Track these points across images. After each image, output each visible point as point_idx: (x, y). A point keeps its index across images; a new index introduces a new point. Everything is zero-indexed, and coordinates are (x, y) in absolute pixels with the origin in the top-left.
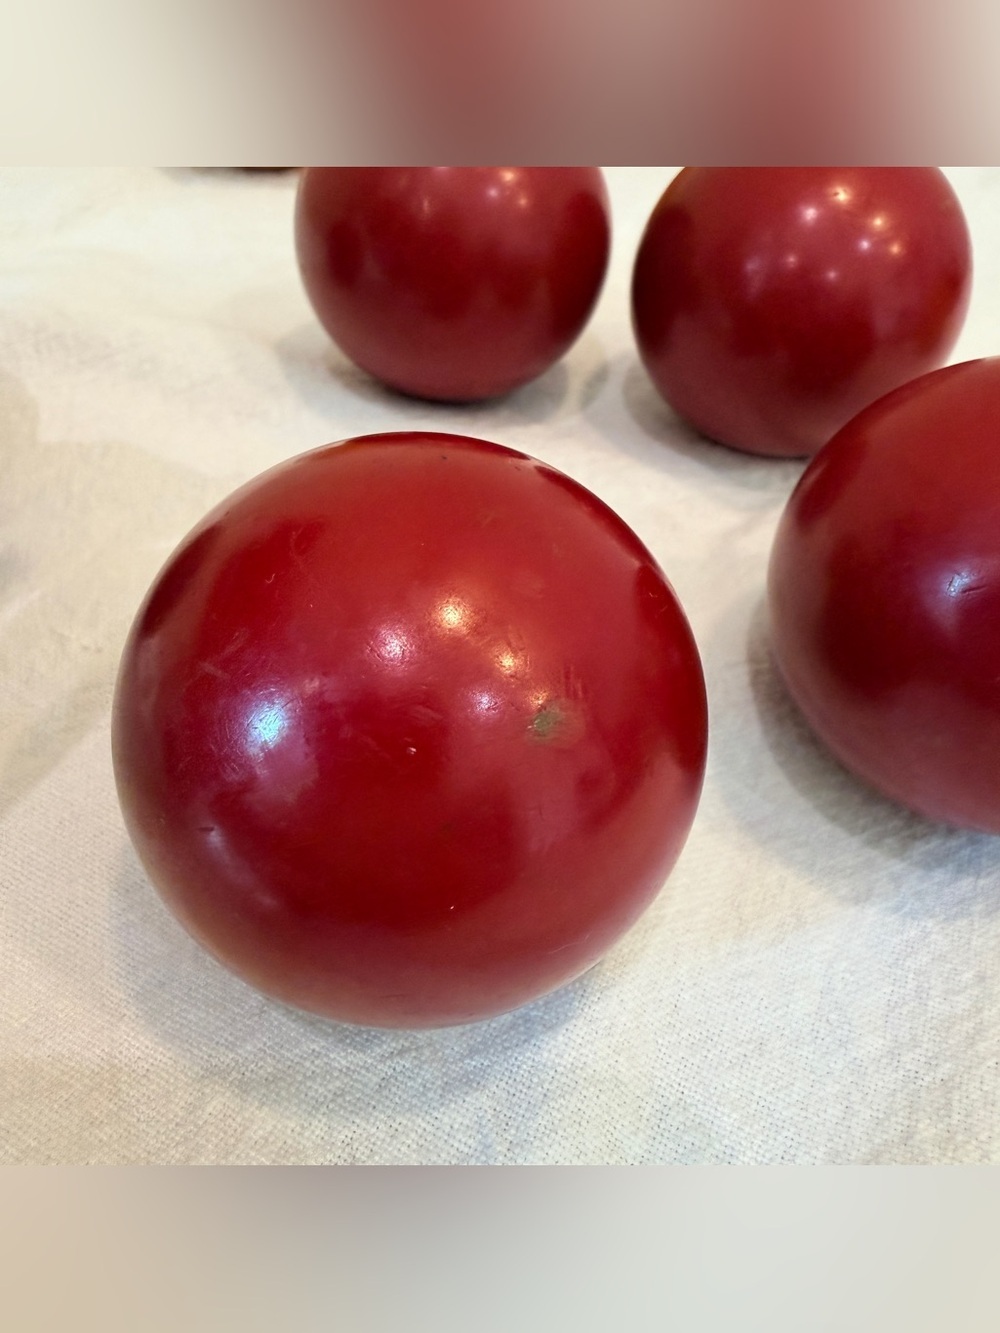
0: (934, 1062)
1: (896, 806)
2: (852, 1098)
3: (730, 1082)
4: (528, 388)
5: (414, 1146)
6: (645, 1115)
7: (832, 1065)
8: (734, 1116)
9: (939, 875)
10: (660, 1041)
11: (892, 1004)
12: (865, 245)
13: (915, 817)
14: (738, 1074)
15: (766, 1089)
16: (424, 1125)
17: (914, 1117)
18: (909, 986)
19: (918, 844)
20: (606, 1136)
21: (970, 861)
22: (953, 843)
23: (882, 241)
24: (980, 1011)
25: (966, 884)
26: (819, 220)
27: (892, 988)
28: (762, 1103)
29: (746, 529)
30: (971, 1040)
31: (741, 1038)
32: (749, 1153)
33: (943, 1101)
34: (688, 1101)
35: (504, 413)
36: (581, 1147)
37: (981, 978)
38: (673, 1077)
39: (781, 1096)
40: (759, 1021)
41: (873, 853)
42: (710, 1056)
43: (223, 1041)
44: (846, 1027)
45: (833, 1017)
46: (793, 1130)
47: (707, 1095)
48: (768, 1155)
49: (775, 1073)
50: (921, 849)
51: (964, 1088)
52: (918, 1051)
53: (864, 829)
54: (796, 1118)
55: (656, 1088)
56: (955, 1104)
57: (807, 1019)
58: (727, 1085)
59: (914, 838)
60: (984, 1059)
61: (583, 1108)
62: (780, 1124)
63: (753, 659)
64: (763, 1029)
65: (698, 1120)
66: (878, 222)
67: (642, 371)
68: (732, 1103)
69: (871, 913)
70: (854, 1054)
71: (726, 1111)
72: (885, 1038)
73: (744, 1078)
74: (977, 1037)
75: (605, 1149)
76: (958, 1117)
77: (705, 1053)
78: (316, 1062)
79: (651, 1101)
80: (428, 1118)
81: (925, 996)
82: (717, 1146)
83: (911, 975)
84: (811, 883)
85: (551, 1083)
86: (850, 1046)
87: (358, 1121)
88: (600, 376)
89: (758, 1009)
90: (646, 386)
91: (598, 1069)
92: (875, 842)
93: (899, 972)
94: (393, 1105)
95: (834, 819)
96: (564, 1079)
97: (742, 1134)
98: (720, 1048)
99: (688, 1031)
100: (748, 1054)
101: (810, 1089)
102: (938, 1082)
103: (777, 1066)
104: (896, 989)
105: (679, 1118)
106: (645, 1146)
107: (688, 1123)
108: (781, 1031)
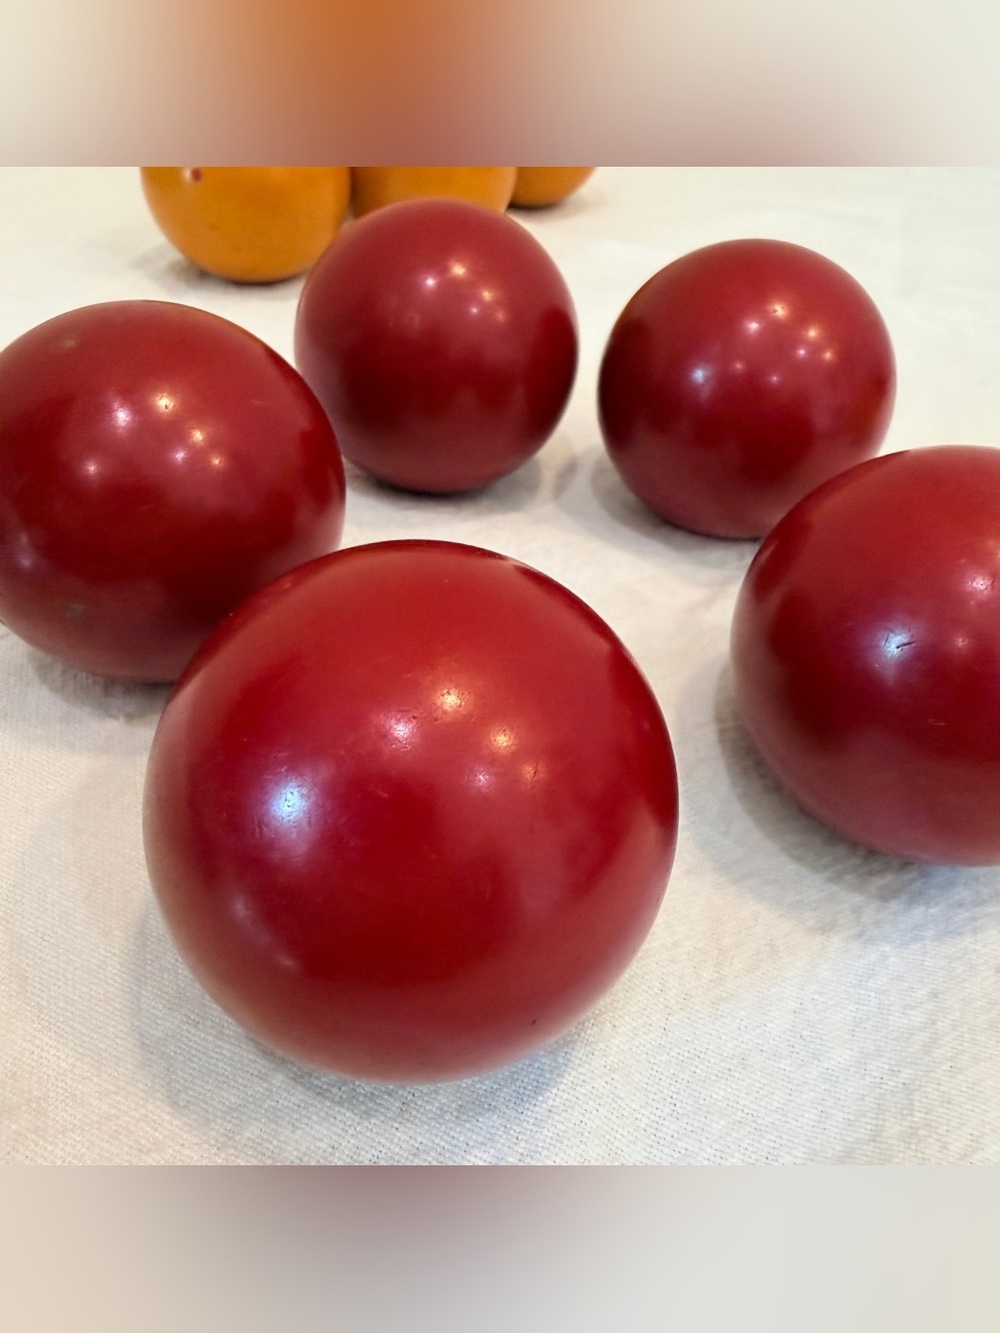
0: (896, 1069)
1: (854, 845)
2: (826, 1104)
3: (717, 1094)
4: (505, 480)
6: (642, 1125)
7: (807, 1076)
8: (722, 1123)
9: (894, 906)
10: (652, 1061)
11: (858, 1020)
12: (802, 352)
13: (872, 853)
14: (723, 1086)
15: (749, 1098)
16: (442, 1144)
17: (881, 1117)
18: (872, 1004)
19: (874, 878)
20: (607, 1145)
21: (921, 892)
22: (906, 877)
23: (816, 349)
24: (934, 1022)
25: (918, 912)
26: (761, 333)
27: (856, 1006)
28: (746, 1111)
29: (708, 603)
30: (928, 1048)
31: (725, 1054)
32: (737, 1155)
33: (906, 1102)
34: (681, 1112)
35: (485, 502)
37: (934, 995)
38: (665, 1091)
39: (764, 1104)
40: (741, 1039)
41: (835, 888)
42: (698, 1071)
43: (256, 1073)
44: (818, 1041)
45: (805, 1033)
46: (775, 1133)
48: (754, 1156)
49: (757, 1084)
50: (878, 882)
51: (923, 1089)
52: (882, 1059)
53: (826, 867)
54: (777, 1123)
55: (651, 1101)
56: (916, 1104)
57: (783, 1036)
58: (715, 1096)
59: (871, 874)
60: (940, 1063)
61: (584, 1120)
62: (763, 1128)
63: (719, 719)
64: (744, 1046)
65: (690, 1128)
66: (812, 333)
68: (719, 1112)
69: (836, 941)
70: (826, 1066)
71: (716, 1119)
72: (852, 1050)
73: (729, 1090)
74: (933, 1045)
76: (919, 1115)
77: (693, 1069)
78: (343, 1089)
79: (647, 1113)
80: (446, 1137)
81: (885, 1012)
82: (709, 1150)
83: (873, 994)
84: (781, 915)
85: (554, 1100)
86: (821, 1058)
88: (570, 469)
89: (739, 1029)
90: (613, 477)
91: (596, 1086)
92: (836, 879)
93: (862, 992)
94: (413, 1127)
95: (798, 859)
96: (565, 1096)
97: (729, 1139)
98: (706, 1063)
99: (677, 1050)
100: (732, 1068)
101: (789, 1097)
102: (901, 1086)
103: (757, 1078)
104: (861, 1007)
105: (673, 1127)
106: (643, 1153)
107: (682, 1131)
108: (760, 1047)
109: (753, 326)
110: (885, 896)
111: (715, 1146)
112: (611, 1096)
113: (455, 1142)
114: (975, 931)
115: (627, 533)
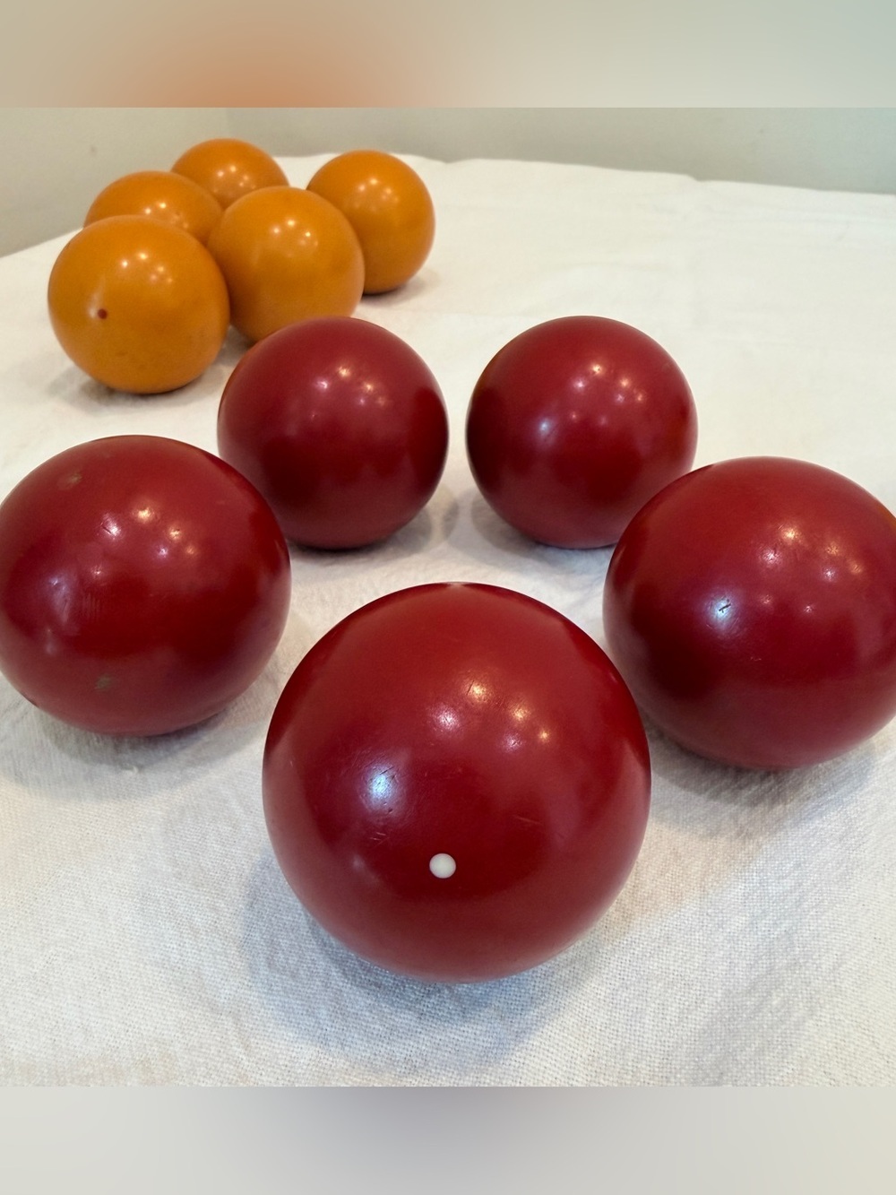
0: (778, 922)
2: (733, 956)
3: (653, 966)
5: (453, 1051)
6: (602, 998)
7: (716, 940)
8: (660, 985)
9: (760, 808)
11: (746, 895)
14: (656, 960)
15: (676, 964)
16: (456, 1037)
17: (772, 957)
18: (755, 881)
19: (743, 791)
21: (779, 794)
22: (766, 785)
24: (800, 885)
25: (779, 809)
26: (587, 389)
27: (743, 885)
28: (676, 973)
29: (582, 603)
30: (799, 903)
33: (788, 943)
34: (628, 983)
35: (391, 549)
36: (564, 1024)
38: (615, 971)
39: (688, 966)
40: (664, 924)
41: (713, 803)
42: (636, 952)
44: (720, 915)
45: (709, 911)
46: (699, 984)
48: (687, 1003)
49: (681, 953)
50: (746, 793)
51: (799, 931)
52: (767, 918)
54: (699, 977)
55: (605, 980)
56: (796, 942)
57: (694, 916)
58: (651, 967)
59: (741, 788)
60: (809, 911)
64: (667, 928)
65: (637, 993)
67: (484, 502)
68: (656, 977)
69: (722, 842)
70: (729, 930)
71: (655, 983)
72: (746, 916)
73: (661, 961)
74: (802, 900)
75: (580, 1024)
76: (798, 949)
77: (632, 951)
80: (458, 1032)
81: (765, 884)
82: (653, 1005)
83: (755, 874)
85: (533, 990)
86: (724, 926)
87: (412, 1043)
88: (453, 512)
89: (661, 917)
90: (489, 513)
92: (715, 796)
94: (432, 1029)
95: (685, 787)
97: (667, 995)
99: (618, 941)
100: (661, 945)
101: (705, 958)
102: (783, 933)
103: (681, 949)
104: (747, 885)
105: (624, 994)
106: (606, 1017)
107: (631, 996)
108: (679, 927)
110: (753, 803)
111: (658, 1001)
112: (575, 980)
113: (466, 1034)
114: (821, 815)
115: (509, 557)
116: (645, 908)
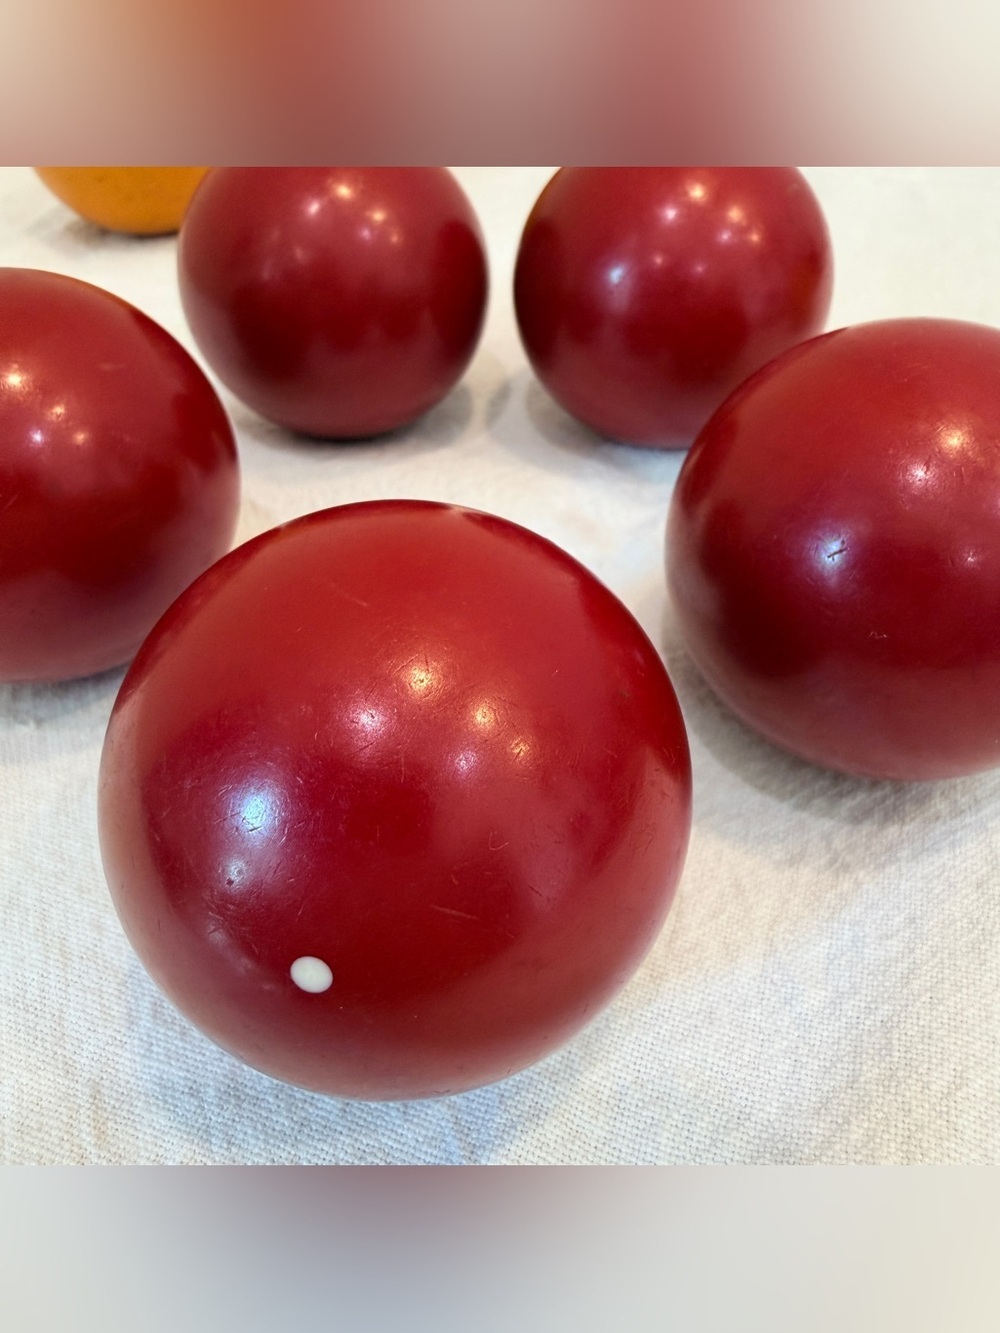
0: (873, 1006)
1: (821, 770)
2: (800, 1052)
3: (684, 1054)
4: (433, 414)
6: (605, 1098)
7: (779, 1023)
8: (690, 1085)
9: (867, 828)
11: (831, 957)
13: (838, 777)
14: (690, 1045)
15: (718, 1055)
17: (858, 1060)
18: (845, 937)
19: (844, 800)
20: (566, 1125)
21: (895, 808)
22: (878, 794)
24: (912, 951)
25: (892, 831)
27: (829, 941)
28: (715, 1069)
30: (906, 980)
31: (691, 1010)
32: (706, 1118)
33: (883, 1041)
34: (645, 1078)
35: (412, 441)
36: (542, 1139)
37: (913, 920)
38: (628, 1058)
39: (733, 1059)
40: (707, 991)
41: (804, 815)
42: (662, 1032)
43: (187, 1090)
44: (790, 985)
45: (775, 976)
46: (746, 1089)
47: (662, 1069)
48: (725, 1118)
49: (726, 1039)
50: (849, 804)
51: (902, 1025)
52: (858, 997)
53: (793, 793)
54: (749, 1078)
55: (612, 1071)
56: (895, 1042)
57: (752, 982)
58: (681, 1057)
59: (841, 795)
60: (919, 995)
62: (734, 1086)
64: (711, 998)
65: (655, 1095)
68: (687, 1073)
69: (806, 874)
70: (799, 1010)
71: (682, 1082)
72: (826, 990)
73: (696, 1048)
74: (912, 976)
75: (566, 1137)
76: (898, 1054)
77: (657, 1029)
79: (609, 1084)
81: (860, 944)
82: (676, 1116)
83: (847, 927)
84: (746, 853)
86: (794, 1002)
87: (326, 1148)
88: (503, 393)
89: (705, 980)
90: (546, 400)
92: (801, 806)
93: (836, 925)
94: (358, 1129)
95: (763, 788)
97: (698, 1101)
98: (671, 1022)
99: (639, 1011)
100: (699, 1024)
101: (759, 1049)
102: (879, 1024)
103: (726, 1032)
104: (834, 942)
105: (637, 1096)
106: (607, 1128)
107: (647, 1099)
108: (729, 998)
109: (670, 214)
110: (857, 818)
111: (683, 1111)
112: (569, 1070)
113: (403, 1140)
114: (953, 845)
115: (565, 456)
116: (683, 965)
